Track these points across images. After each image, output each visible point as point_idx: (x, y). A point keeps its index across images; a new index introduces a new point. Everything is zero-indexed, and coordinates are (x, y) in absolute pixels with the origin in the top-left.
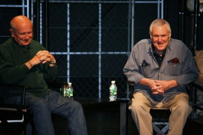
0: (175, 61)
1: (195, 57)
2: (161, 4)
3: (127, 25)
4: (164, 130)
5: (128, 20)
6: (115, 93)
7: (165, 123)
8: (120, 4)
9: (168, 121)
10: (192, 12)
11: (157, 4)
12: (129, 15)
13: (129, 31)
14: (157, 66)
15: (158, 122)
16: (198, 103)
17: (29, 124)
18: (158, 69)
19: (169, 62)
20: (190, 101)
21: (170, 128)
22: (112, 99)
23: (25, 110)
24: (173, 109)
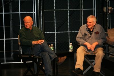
0: (97, 33)
1: (107, 32)
2: (95, 10)
3: (80, 19)
4: (93, 64)
5: (80, 17)
6: (72, 48)
7: (94, 61)
8: (77, 10)
9: (94, 60)
10: (106, 13)
11: (93, 10)
12: (81, 15)
13: (81, 22)
14: (90, 36)
15: (91, 60)
16: (109, 52)
17: (35, 63)
18: (90, 37)
19: (94, 33)
20: (104, 51)
21: (96, 63)
22: (70, 51)
23: (33, 56)
24: (97, 54)
